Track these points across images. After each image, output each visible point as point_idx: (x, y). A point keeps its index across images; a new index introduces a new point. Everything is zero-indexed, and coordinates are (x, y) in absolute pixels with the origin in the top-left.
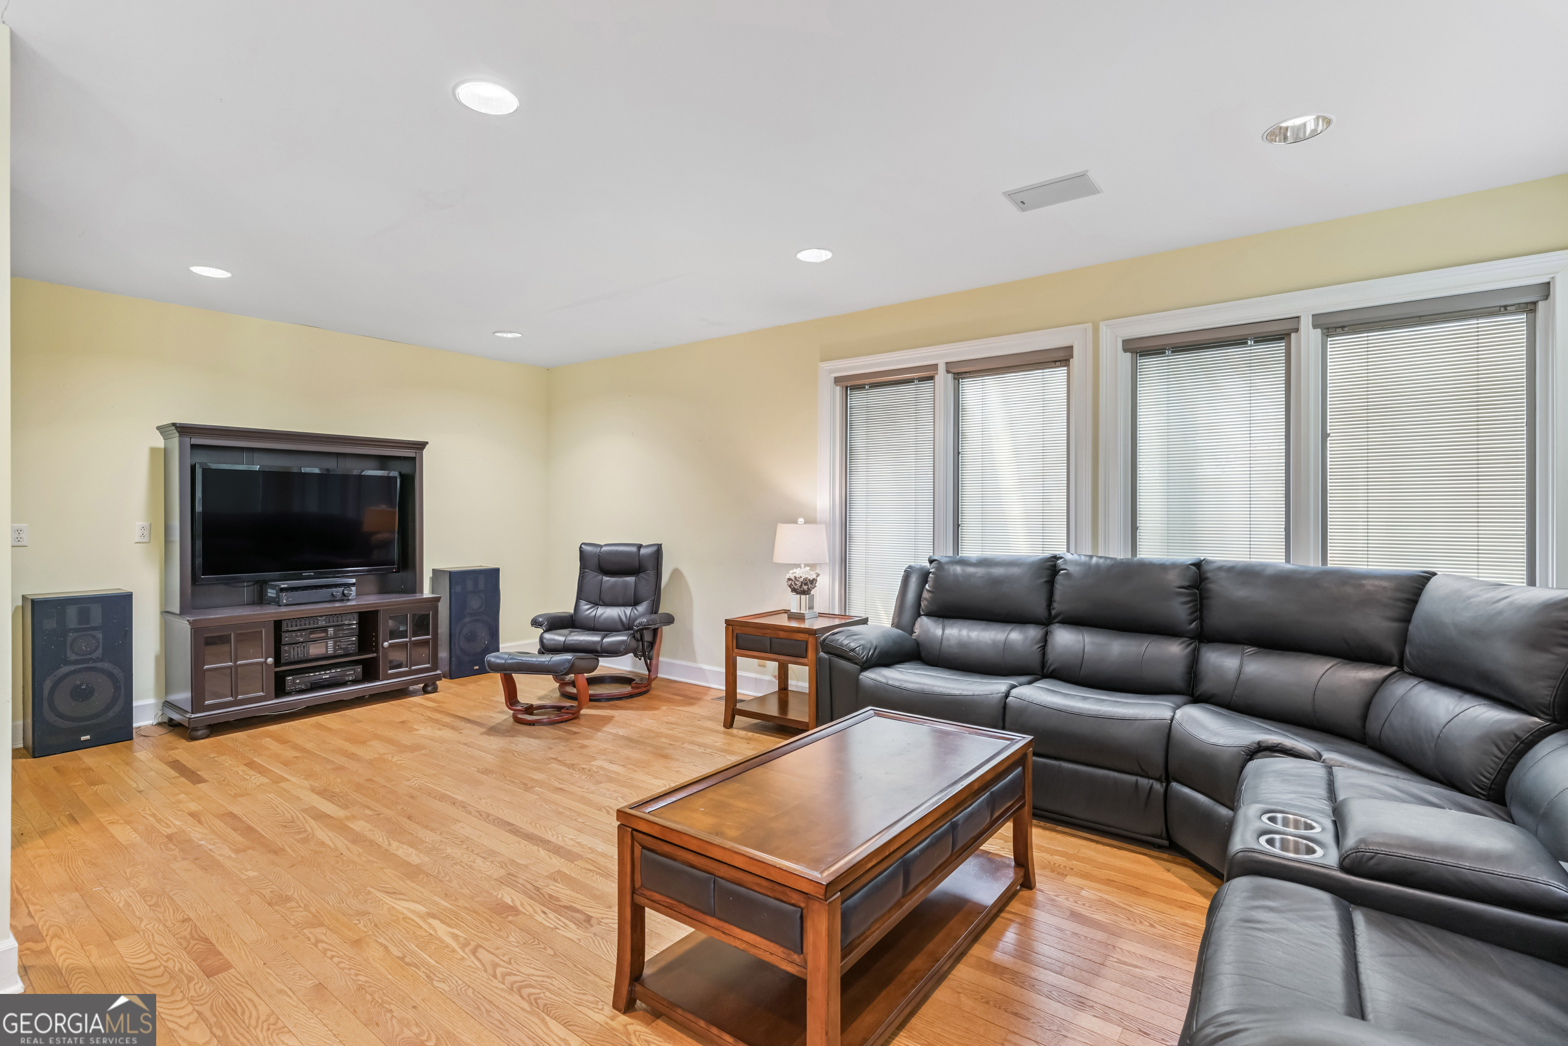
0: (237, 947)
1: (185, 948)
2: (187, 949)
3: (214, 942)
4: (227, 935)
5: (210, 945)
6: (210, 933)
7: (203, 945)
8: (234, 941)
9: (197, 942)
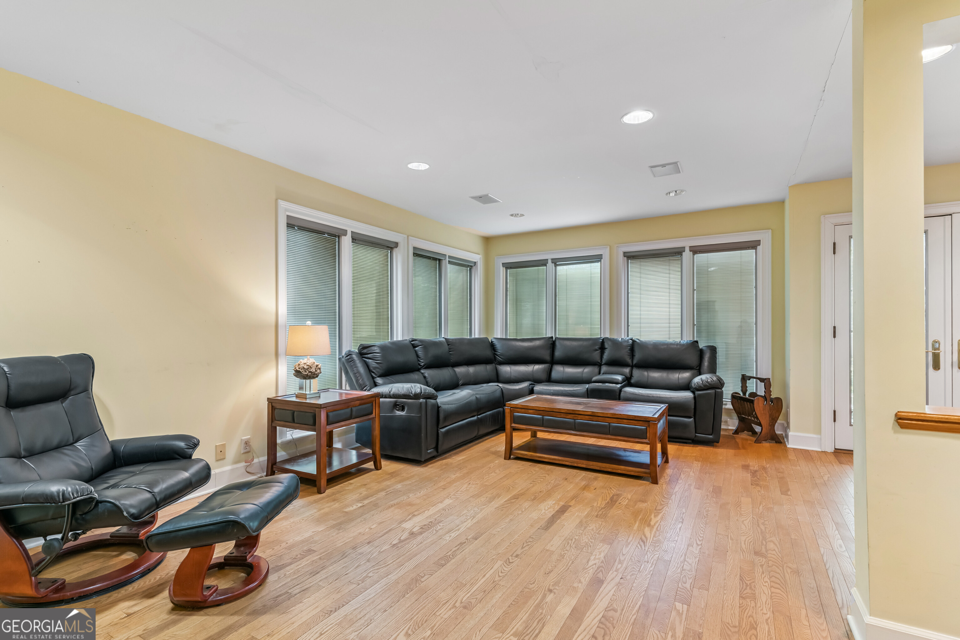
0: (731, 566)
1: (754, 582)
2: (753, 581)
3: (738, 576)
4: (730, 575)
5: (742, 576)
6: (737, 582)
7: (745, 578)
8: (730, 569)
9: (746, 582)
